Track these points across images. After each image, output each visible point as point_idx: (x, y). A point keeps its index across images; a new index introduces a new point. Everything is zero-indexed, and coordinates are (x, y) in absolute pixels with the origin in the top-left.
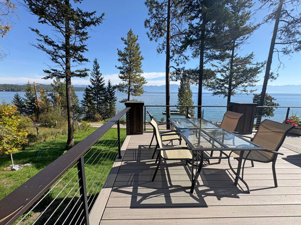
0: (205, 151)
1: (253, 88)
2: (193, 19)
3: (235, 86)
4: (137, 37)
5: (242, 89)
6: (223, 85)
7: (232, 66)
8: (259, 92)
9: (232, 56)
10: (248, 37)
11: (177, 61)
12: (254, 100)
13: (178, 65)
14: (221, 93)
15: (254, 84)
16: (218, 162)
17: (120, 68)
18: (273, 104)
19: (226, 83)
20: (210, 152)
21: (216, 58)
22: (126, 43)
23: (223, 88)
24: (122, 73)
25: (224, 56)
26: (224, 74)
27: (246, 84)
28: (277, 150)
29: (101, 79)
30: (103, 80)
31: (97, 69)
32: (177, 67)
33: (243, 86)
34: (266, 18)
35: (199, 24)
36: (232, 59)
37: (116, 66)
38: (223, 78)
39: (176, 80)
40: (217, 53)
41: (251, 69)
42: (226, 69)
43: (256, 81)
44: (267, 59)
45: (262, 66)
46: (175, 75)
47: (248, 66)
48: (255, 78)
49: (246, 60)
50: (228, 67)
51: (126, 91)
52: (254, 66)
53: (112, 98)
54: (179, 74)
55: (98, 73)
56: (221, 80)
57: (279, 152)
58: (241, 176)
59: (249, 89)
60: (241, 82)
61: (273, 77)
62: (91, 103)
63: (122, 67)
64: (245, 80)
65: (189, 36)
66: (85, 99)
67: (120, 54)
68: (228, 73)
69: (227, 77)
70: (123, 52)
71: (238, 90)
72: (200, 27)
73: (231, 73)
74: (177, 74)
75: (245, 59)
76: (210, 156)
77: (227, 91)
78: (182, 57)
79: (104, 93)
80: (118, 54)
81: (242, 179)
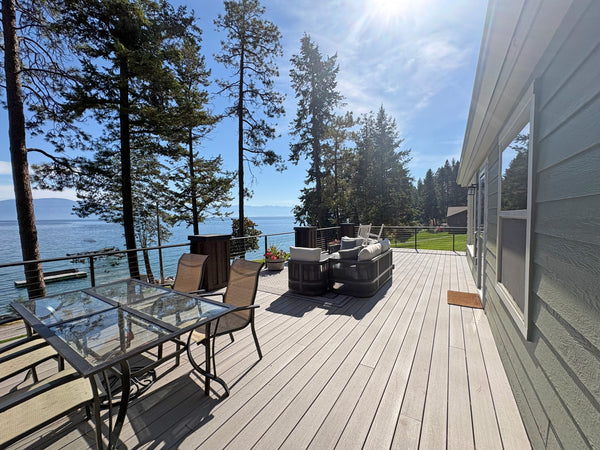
0: (146, 350)
1: (229, 210)
2: (96, 56)
3: (203, 206)
5: (214, 211)
6: (182, 203)
7: (192, 171)
8: (236, 216)
9: (191, 155)
10: (210, 130)
11: (58, 140)
12: (234, 228)
13: (60, 149)
14: (182, 218)
15: (229, 203)
16: (174, 363)
18: (256, 233)
19: (187, 200)
20: (155, 350)
21: (163, 152)
23: (183, 209)
25: (176, 151)
26: (181, 183)
27: (218, 204)
28: (253, 303)
32: (57, 155)
33: (215, 206)
34: (229, 111)
35: (113, 74)
36: (191, 160)
38: (180, 192)
39: (60, 189)
40: (164, 144)
41: (221, 181)
42: (183, 176)
43: (230, 200)
44: (237, 169)
45: (234, 177)
46: (53, 173)
47: (217, 176)
48: (229, 195)
49: (213, 165)
50: (185, 171)
52: (225, 177)
54: (68, 174)
56: (177, 195)
57: (256, 304)
58: (212, 372)
59: (223, 210)
60: (210, 200)
61: (248, 195)
64: (216, 197)
65: (88, 89)
68: (187, 182)
69: (187, 190)
71: (208, 212)
72: (114, 79)
73: (194, 183)
74: (59, 171)
75: (211, 163)
76: (156, 359)
77: (191, 214)
78: (71, 133)
81: (215, 378)
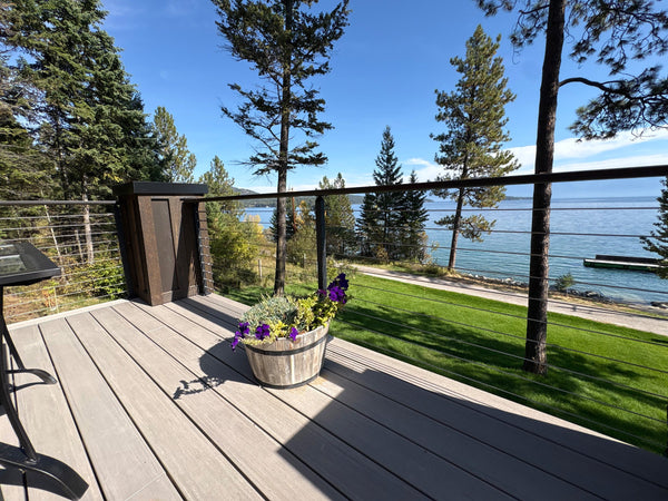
4: (498, 39)
17: (441, 138)
22: (461, 70)
24: (444, 149)
29: (397, 171)
30: (399, 173)
31: (388, 149)
37: (431, 136)
51: (455, 195)
53: (417, 214)
55: (389, 159)
62: (374, 224)
63: (447, 133)
66: (363, 215)
67: (442, 101)
70: (450, 95)
79: (401, 203)
80: (438, 103)
